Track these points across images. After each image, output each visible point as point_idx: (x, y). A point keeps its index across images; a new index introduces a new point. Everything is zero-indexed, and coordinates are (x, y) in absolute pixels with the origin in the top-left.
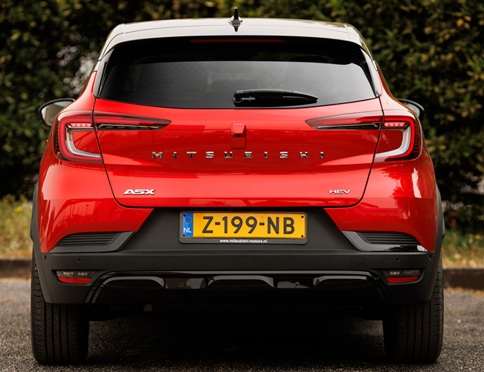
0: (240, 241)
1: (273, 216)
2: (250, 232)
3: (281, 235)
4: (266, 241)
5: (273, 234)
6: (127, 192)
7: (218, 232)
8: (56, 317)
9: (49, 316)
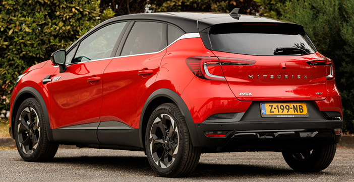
0: (284, 116)
1: (295, 105)
2: (288, 112)
3: (299, 113)
4: (294, 116)
5: (296, 113)
6: (240, 94)
7: (276, 112)
8: (193, 154)
9: (190, 153)
